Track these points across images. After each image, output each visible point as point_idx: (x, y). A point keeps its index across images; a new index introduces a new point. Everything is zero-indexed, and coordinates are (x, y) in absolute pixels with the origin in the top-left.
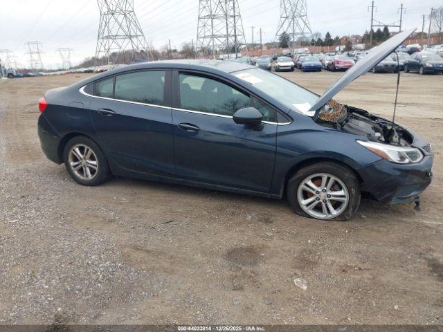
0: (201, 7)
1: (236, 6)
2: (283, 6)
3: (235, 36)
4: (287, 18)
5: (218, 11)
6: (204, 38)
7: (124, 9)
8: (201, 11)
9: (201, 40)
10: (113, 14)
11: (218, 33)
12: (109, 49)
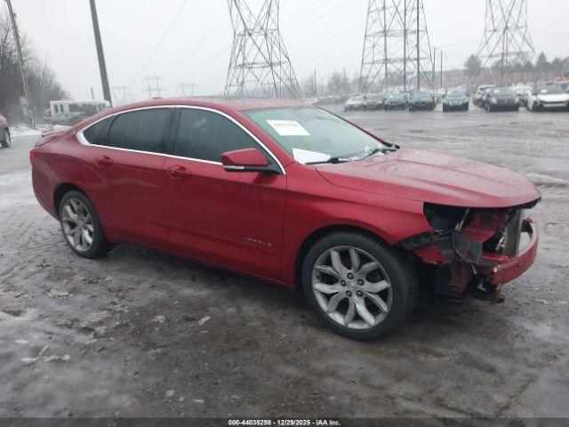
0: (370, 20)
1: (421, 16)
2: (489, 14)
3: (418, 59)
4: (495, 30)
5: (393, 25)
6: (373, 63)
7: (265, 28)
8: (369, 26)
9: (368, 66)
10: (250, 35)
11: (392, 57)
12: (243, 83)
